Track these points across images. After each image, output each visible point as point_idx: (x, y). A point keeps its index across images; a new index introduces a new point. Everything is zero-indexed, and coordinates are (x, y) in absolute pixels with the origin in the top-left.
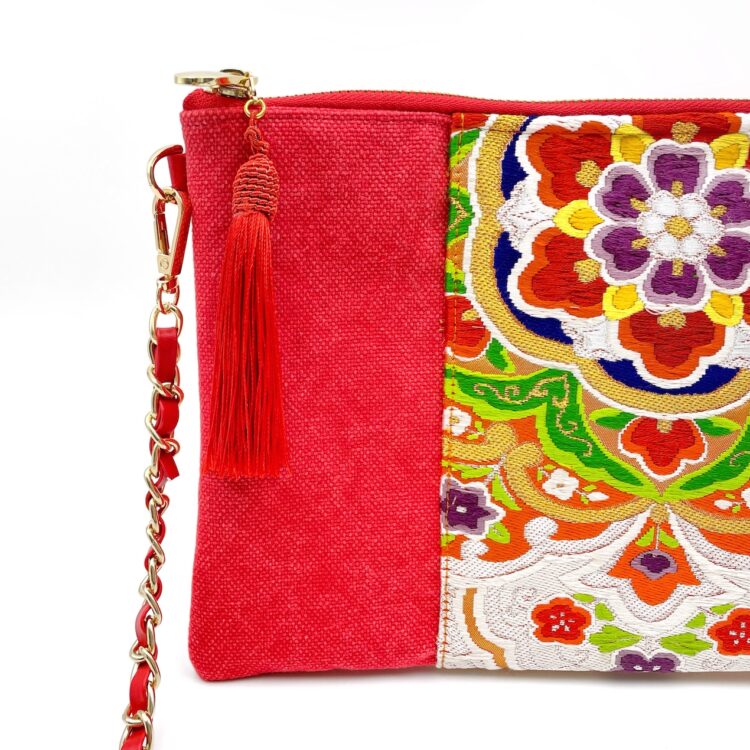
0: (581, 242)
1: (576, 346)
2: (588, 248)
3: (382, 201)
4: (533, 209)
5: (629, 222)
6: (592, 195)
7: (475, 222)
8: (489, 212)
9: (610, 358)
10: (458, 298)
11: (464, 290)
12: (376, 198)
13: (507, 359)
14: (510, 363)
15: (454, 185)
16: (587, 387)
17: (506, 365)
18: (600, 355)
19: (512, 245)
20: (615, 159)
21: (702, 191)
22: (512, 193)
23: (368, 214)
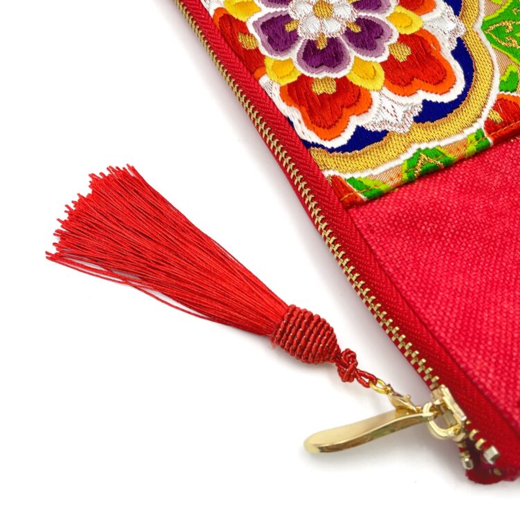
0: (383, 64)
1: (460, 34)
2: (384, 57)
3: (458, 237)
4: (382, 109)
5: (343, 41)
6: (340, 75)
7: (423, 146)
8: (408, 139)
9: (450, 10)
10: (489, 133)
11: (479, 130)
12: (459, 243)
13: (508, 74)
14: (509, 71)
15: (405, 177)
16: (482, 14)
17: (511, 72)
18: (453, 17)
19: (420, 110)
20: (299, 75)
21: (284, 9)
22: (379, 130)
23: (476, 243)
